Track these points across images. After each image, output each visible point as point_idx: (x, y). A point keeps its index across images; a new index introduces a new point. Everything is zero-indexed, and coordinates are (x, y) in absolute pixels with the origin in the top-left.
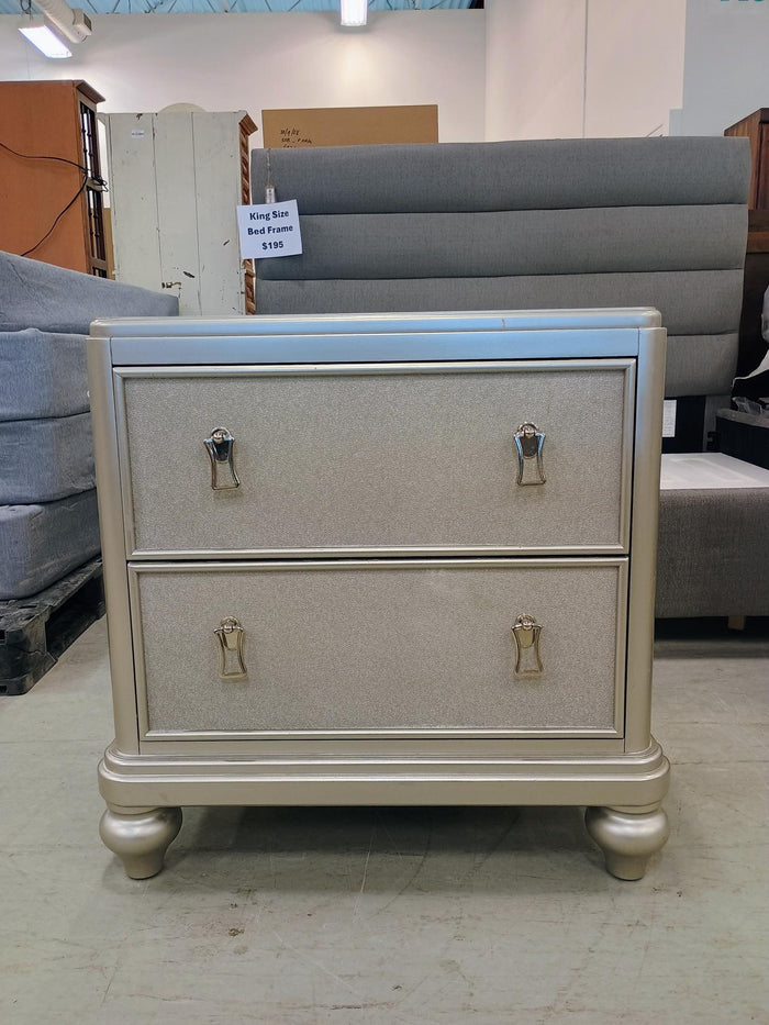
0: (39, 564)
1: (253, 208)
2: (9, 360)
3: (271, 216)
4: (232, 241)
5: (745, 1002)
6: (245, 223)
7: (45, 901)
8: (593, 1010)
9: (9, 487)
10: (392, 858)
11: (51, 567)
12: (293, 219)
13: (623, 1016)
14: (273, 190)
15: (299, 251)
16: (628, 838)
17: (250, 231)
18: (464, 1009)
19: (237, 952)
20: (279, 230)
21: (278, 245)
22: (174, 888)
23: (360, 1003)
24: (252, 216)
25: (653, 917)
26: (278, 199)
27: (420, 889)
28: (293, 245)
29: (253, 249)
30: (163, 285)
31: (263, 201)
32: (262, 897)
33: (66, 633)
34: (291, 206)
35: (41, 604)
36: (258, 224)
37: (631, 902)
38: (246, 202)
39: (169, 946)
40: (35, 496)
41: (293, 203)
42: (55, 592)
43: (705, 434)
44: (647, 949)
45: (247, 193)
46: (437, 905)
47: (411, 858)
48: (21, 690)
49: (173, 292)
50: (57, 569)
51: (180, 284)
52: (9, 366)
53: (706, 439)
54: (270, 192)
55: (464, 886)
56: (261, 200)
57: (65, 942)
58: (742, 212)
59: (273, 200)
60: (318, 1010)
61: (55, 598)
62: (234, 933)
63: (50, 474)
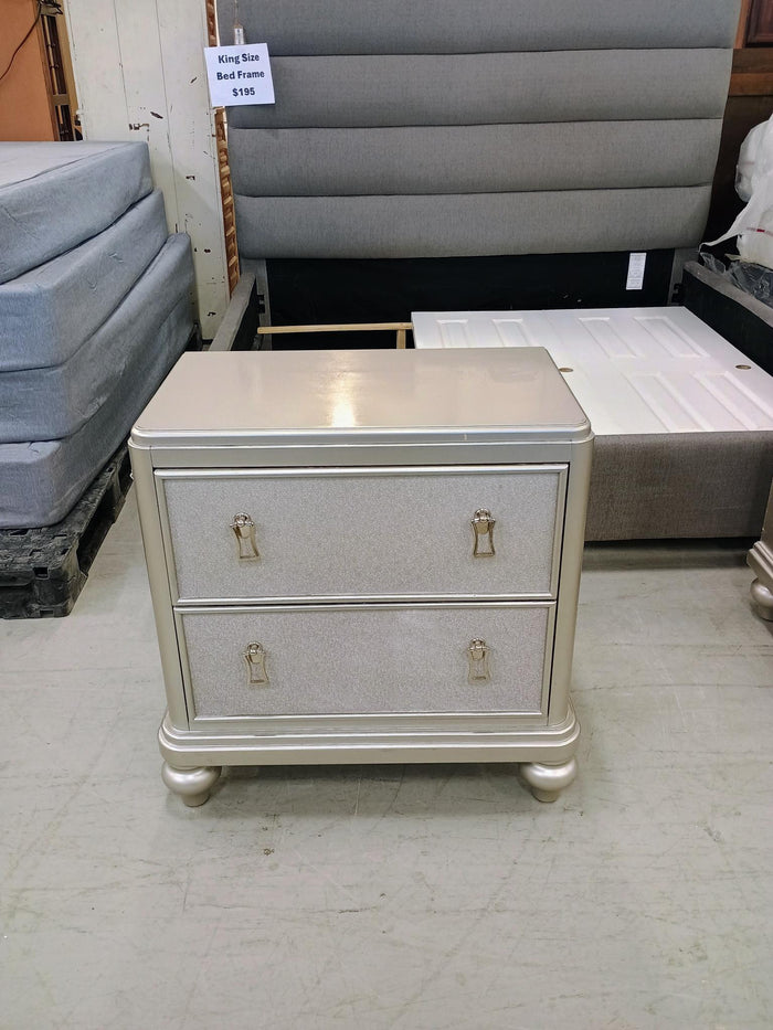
0: (63, 494)
1: (220, 50)
2: (17, 315)
3: (241, 58)
4: (199, 80)
5: (614, 903)
6: (214, 67)
7: (128, 827)
8: (513, 911)
9: (28, 427)
10: (376, 784)
11: (72, 492)
12: (264, 64)
13: (533, 915)
14: (241, 30)
15: (271, 100)
16: (547, 779)
17: (219, 76)
18: (427, 911)
19: (271, 868)
20: (249, 76)
21: (249, 91)
22: (220, 814)
23: (358, 908)
24: (221, 59)
25: (561, 833)
26: (247, 41)
27: (397, 812)
28: (265, 94)
29: (223, 96)
30: (130, 126)
31: (232, 43)
32: (284, 820)
33: (90, 546)
34: (261, 49)
35: (70, 532)
36: (228, 68)
37: (548, 819)
38: (213, 44)
39: (223, 864)
40: (53, 434)
41: (264, 46)
42: (79, 516)
43: (671, 286)
44: (553, 861)
45: (213, 20)
46: (409, 826)
47: (390, 784)
48: (65, 613)
49: (140, 135)
50: (77, 492)
51: (148, 125)
52: (17, 321)
53: (672, 291)
54: (239, 32)
55: (431, 809)
56: (228, 41)
57: (149, 862)
58: (727, 57)
59: (242, 42)
60: (330, 913)
61: (81, 523)
62: (268, 852)
63: (64, 414)
